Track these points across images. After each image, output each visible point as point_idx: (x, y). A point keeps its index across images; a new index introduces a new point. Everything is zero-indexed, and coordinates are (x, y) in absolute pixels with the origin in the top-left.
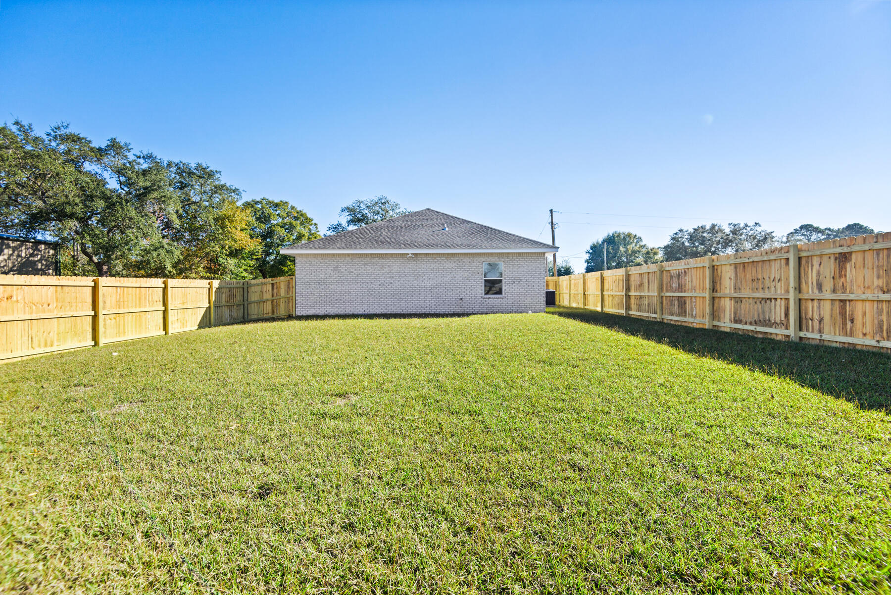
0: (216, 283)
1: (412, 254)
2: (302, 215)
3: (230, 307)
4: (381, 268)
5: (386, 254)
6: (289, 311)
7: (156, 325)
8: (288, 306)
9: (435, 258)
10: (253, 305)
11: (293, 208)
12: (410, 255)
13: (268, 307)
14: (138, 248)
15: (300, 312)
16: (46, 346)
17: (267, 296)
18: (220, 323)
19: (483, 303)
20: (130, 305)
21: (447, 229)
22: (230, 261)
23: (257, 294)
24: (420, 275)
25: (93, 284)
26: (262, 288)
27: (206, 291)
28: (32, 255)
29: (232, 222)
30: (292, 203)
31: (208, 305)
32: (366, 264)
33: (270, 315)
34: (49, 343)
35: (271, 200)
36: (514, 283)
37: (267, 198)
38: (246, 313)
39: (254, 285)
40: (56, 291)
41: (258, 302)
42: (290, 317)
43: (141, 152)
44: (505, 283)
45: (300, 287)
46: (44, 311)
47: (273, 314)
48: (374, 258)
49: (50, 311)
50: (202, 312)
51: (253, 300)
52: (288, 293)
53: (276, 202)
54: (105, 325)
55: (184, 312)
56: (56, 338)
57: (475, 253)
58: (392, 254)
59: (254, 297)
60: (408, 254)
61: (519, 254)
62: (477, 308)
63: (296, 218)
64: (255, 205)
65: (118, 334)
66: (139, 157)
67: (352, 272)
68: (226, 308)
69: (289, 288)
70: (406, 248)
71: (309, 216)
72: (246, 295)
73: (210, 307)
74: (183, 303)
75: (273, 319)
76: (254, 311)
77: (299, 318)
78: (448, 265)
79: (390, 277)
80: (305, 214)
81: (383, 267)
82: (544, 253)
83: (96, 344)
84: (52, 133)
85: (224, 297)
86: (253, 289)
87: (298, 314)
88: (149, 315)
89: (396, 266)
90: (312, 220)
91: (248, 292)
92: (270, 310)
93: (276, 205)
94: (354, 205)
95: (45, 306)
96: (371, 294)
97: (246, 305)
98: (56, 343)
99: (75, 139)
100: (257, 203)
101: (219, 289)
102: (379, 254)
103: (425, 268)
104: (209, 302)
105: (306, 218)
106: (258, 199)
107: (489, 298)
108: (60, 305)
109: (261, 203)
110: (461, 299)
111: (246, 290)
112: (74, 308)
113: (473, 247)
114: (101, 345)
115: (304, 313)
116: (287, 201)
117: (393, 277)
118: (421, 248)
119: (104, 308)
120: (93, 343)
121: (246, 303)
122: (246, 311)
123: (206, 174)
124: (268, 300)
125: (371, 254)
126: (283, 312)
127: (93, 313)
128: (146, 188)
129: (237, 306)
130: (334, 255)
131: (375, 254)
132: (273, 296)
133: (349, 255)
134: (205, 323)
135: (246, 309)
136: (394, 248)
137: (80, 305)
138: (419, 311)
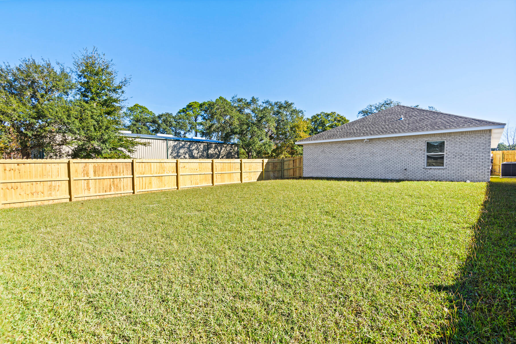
0: (266, 161)
1: (367, 139)
2: (343, 119)
3: (274, 172)
4: (348, 150)
5: (352, 141)
6: (300, 175)
7: (237, 179)
8: (300, 172)
9: (386, 141)
10: (285, 171)
11: (338, 115)
12: (366, 140)
13: (291, 172)
14: (257, 145)
15: (305, 175)
16: (196, 184)
17: (291, 166)
18: (268, 178)
19: (425, 173)
20: (226, 170)
21: (403, 119)
22: (299, 148)
23: (287, 166)
24: (374, 153)
25: (212, 162)
26: (289, 163)
27: (261, 164)
28: (230, 150)
29: (299, 128)
30: (337, 112)
31: (262, 171)
32: (339, 147)
33: (292, 176)
34: (197, 183)
35: (326, 112)
36: (456, 156)
37: (324, 112)
38: (282, 175)
39: (286, 161)
40: (199, 165)
41: (287, 170)
42: (300, 178)
43: (265, 100)
44: (447, 157)
45: (305, 162)
46: (195, 172)
47: (294, 176)
48: (344, 143)
49: (197, 172)
50: (259, 173)
51: (285, 168)
52: (300, 165)
53: (328, 113)
54: (216, 178)
55: (250, 174)
56: (199, 182)
57: (419, 135)
58: (355, 140)
59: (286, 167)
60: (365, 140)
61: (462, 133)
62: (419, 176)
63: (339, 121)
64: (317, 117)
65: (222, 181)
66: (264, 103)
67: (331, 153)
68: (272, 172)
69: (300, 162)
70: (364, 135)
71: (347, 119)
72: (282, 166)
73: (263, 171)
74: (250, 170)
75: (293, 178)
76: (286, 173)
77: (305, 178)
78: (395, 145)
79: (354, 155)
80: (345, 118)
81: (349, 148)
82: (490, 131)
83: (213, 185)
84: (232, 100)
85: (270, 167)
86: (285, 163)
87: (304, 176)
88: (234, 175)
89: (358, 148)
90: (349, 121)
91: (283, 164)
92: (292, 174)
93: (328, 115)
94: (367, 108)
95: (196, 170)
96: (342, 166)
97: (282, 171)
98: (199, 184)
99: (240, 100)
100: (318, 115)
101: (268, 163)
102: (347, 141)
103: (377, 148)
104: (263, 169)
105: (345, 120)
106: (319, 113)
107: (431, 169)
108: (200, 169)
109: (320, 115)
110: (405, 169)
111: (282, 163)
112: (205, 171)
113: (417, 130)
114: (214, 185)
115: (307, 176)
116: (335, 111)
117: (356, 155)
118: (374, 134)
119: (216, 171)
120: (212, 184)
121: (282, 170)
122: (282, 174)
123: (288, 105)
124: (291, 169)
125: (343, 141)
126: (298, 175)
127: (212, 173)
128: (261, 117)
129: (278, 171)
130: (322, 143)
131: (345, 141)
132: (293, 166)
133: (330, 142)
134: (260, 178)
135: (282, 173)
136: (355, 136)
137: (207, 170)
138: (373, 177)
